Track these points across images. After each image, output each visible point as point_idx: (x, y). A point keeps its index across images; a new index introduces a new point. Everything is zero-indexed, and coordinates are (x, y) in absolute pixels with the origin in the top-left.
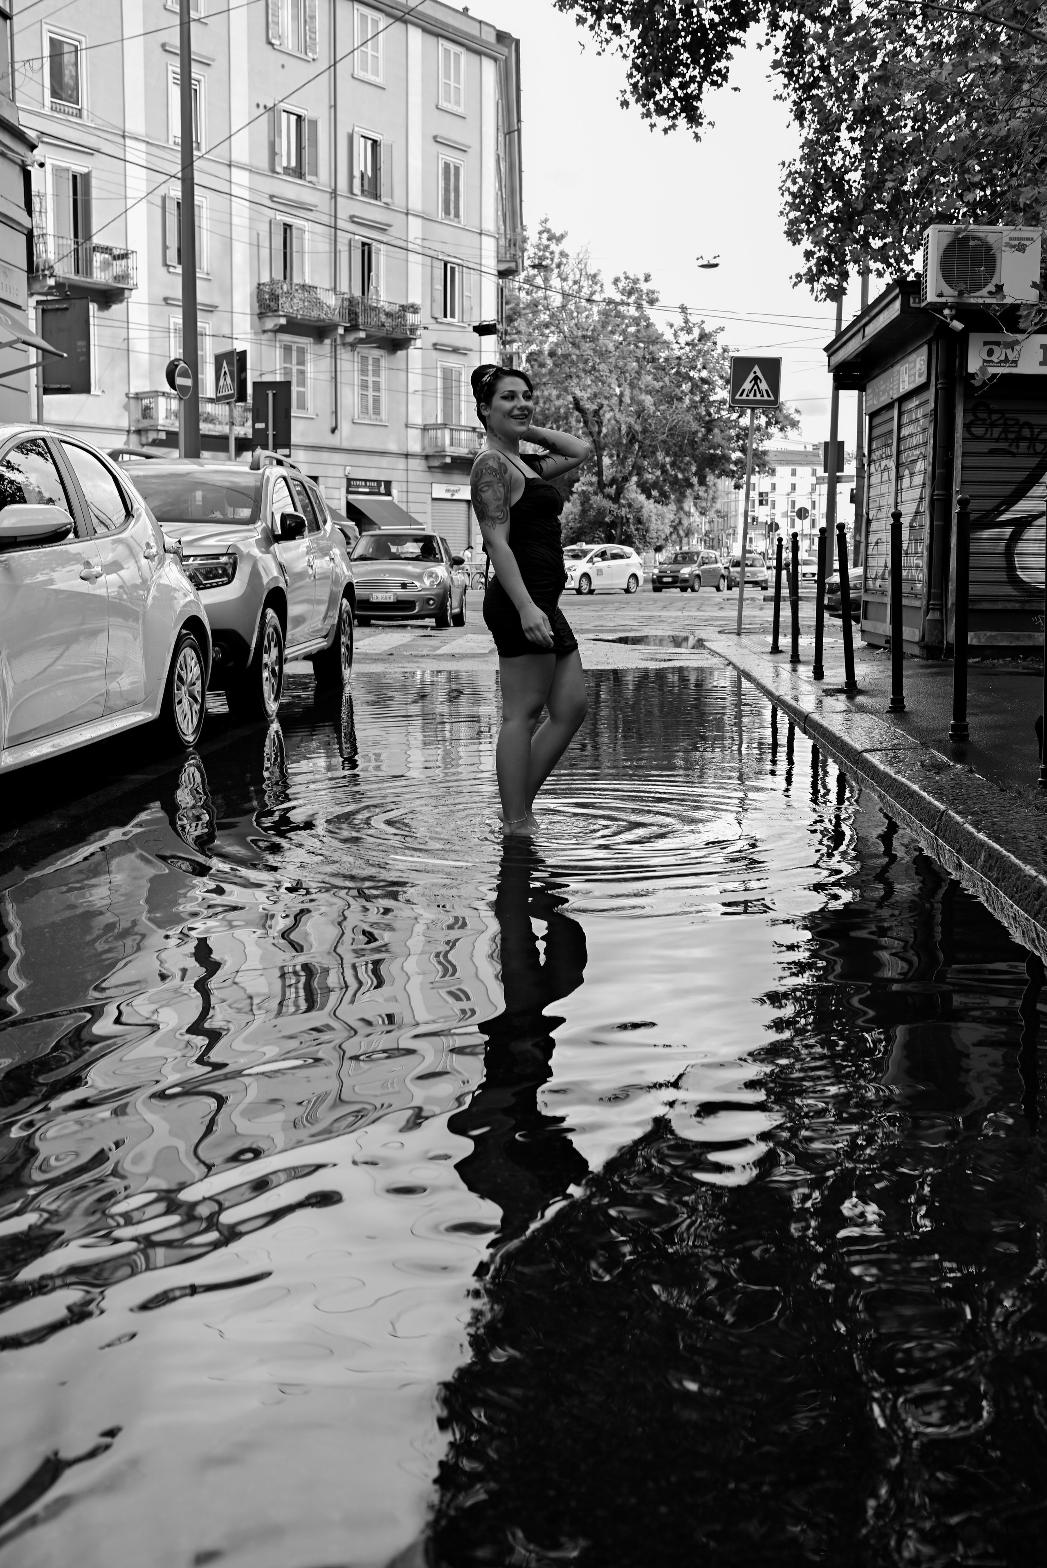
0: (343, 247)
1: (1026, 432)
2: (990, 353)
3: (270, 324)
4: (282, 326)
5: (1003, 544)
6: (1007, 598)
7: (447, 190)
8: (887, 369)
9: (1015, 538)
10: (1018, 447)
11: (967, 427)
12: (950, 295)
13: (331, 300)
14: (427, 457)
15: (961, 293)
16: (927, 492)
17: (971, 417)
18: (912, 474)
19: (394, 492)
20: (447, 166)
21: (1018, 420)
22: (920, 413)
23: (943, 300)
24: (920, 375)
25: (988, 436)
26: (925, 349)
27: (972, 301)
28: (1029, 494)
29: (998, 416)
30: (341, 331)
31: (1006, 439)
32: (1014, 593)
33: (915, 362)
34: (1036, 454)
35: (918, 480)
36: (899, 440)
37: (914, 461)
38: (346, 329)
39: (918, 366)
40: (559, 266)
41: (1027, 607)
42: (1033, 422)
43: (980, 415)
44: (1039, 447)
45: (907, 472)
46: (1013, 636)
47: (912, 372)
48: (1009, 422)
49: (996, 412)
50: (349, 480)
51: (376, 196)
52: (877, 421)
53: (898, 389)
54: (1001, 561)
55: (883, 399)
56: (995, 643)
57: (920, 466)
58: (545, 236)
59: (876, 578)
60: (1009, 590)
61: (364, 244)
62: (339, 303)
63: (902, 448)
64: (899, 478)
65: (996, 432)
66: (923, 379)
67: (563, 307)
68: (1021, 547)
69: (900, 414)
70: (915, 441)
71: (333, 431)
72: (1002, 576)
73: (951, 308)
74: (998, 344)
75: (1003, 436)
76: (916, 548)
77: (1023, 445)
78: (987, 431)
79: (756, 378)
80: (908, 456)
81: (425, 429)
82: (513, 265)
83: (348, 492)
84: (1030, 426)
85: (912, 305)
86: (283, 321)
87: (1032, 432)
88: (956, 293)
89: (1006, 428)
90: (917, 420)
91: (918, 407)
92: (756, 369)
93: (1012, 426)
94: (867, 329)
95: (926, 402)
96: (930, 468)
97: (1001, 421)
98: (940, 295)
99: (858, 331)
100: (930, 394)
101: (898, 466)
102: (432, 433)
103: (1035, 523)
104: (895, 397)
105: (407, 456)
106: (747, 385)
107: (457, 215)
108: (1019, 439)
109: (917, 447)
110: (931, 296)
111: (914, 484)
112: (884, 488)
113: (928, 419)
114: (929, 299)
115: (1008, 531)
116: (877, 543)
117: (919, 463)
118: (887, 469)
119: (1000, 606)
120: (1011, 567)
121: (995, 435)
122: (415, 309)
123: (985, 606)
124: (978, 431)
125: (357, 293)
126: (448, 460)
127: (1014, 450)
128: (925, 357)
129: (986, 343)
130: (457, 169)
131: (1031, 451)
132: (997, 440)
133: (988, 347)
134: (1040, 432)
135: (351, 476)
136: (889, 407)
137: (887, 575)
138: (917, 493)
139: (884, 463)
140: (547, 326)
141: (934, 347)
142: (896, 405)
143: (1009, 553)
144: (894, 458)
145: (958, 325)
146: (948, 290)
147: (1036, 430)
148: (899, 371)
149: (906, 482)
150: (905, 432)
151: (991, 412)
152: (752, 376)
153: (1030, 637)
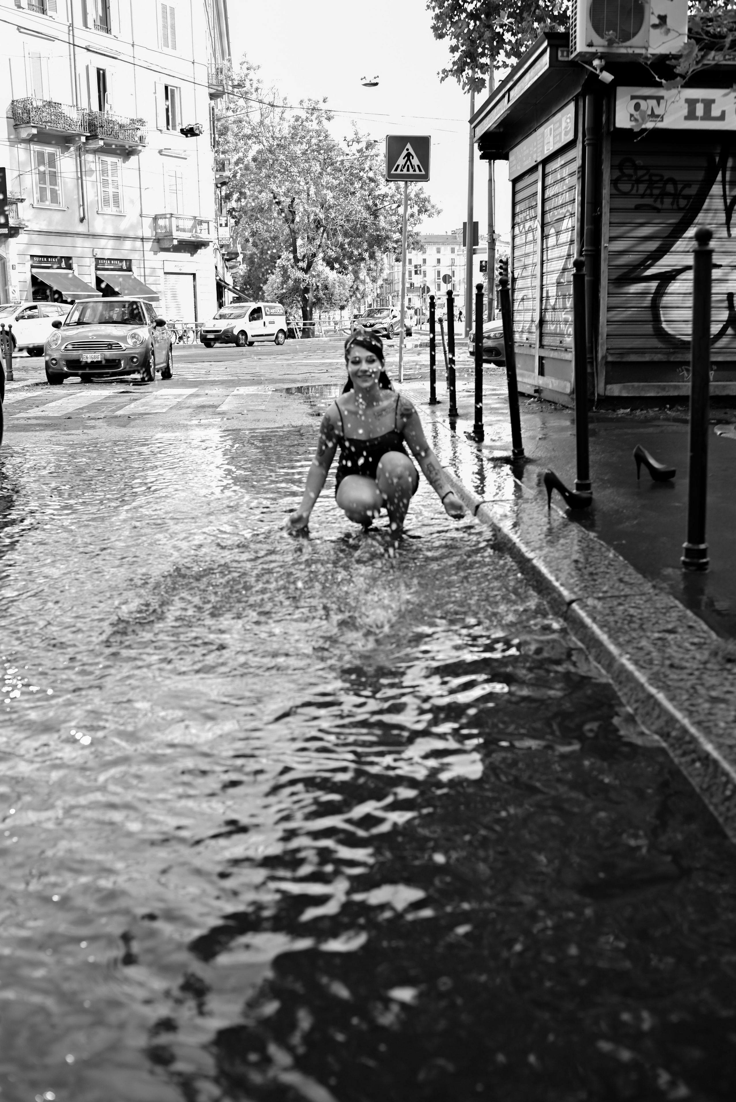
0: (81, 71)
1: (670, 188)
2: (637, 107)
3: (25, 133)
4: (34, 135)
5: (649, 298)
6: (654, 350)
7: (165, 27)
8: (531, 134)
9: (660, 292)
10: (662, 203)
11: (614, 183)
12: (600, 45)
13: (74, 115)
14: (158, 240)
15: (611, 43)
16: (575, 249)
17: (617, 173)
18: (558, 233)
19: (134, 268)
20: (164, 7)
21: (662, 176)
22: (566, 171)
23: (593, 50)
24: (566, 134)
25: (634, 192)
26: (572, 106)
27: (623, 51)
28: (673, 249)
29: (644, 172)
30: (83, 139)
31: (651, 195)
32: (660, 345)
33: (560, 121)
34: (680, 209)
35: (565, 237)
36: (544, 201)
37: (561, 219)
38: (87, 138)
39: (564, 125)
40: (257, 90)
41: (672, 359)
42: (677, 178)
43: (627, 172)
44: (683, 203)
45: (552, 231)
46: (659, 386)
47: (557, 132)
48: (655, 178)
49: (642, 168)
50: (97, 259)
51: (108, 31)
52: (519, 186)
53: (543, 151)
54: (648, 315)
55: (526, 163)
56: (643, 394)
57: (567, 223)
58: (245, 66)
59: (522, 332)
60: (655, 343)
61: (98, 70)
62: (80, 117)
63: (547, 208)
64: (544, 237)
65: (642, 188)
66: (571, 137)
67: (262, 123)
68: (666, 300)
69: (544, 176)
70: (560, 200)
71: (82, 220)
72: (649, 328)
73: (600, 58)
74: (645, 98)
75: (648, 192)
76: (564, 303)
77: (668, 201)
78: (633, 187)
79: (409, 155)
80: (554, 215)
81: (155, 219)
82: (220, 89)
83: (97, 269)
84: (674, 182)
85: (560, 58)
86: (35, 131)
87: (676, 188)
88: (606, 43)
89: (651, 183)
90: (563, 179)
91: (563, 166)
92: (408, 146)
93: (656, 182)
94: (512, 93)
95: (573, 160)
96: (577, 225)
97: (646, 177)
98: (590, 45)
99: (503, 96)
100: (576, 152)
101: (543, 225)
102: (161, 222)
103: (679, 277)
104: (539, 159)
105: (142, 239)
106: (401, 161)
107: (174, 47)
108: (663, 195)
109: (562, 206)
110: (580, 46)
111: (561, 241)
112: (529, 248)
113: (575, 177)
114: (578, 50)
115: (653, 285)
116: (523, 299)
117: (565, 222)
118: (531, 230)
119: (647, 358)
120: (656, 319)
121: (641, 191)
122: (141, 122)
123: (633, 358)
124: (625, 187)
125: (95, 108)
126: (175, 242)
127: (658, 205)
128: (572, 115)
129: (633, 98)
130: (172, 9)
131: (675, 207)
132: (643, 196)
133: (635, 101)
134: (683, 188)
135: (98, 256)
136: (533, 170)
137: (534, 329)
138: (564, 251)
139: (528, 225)
140: (249, 137)
141: (581, 104)
142: (540, 168)
143: (655, 307)
144: (539, 218)
145: (607, 77)
146: (597, 40)
147: (680, 186)
148: (543, 134)
149: (551, 241)
150: (549, 193)
151: (636, 168)
152: (405, 152)
153: (676, 387)
